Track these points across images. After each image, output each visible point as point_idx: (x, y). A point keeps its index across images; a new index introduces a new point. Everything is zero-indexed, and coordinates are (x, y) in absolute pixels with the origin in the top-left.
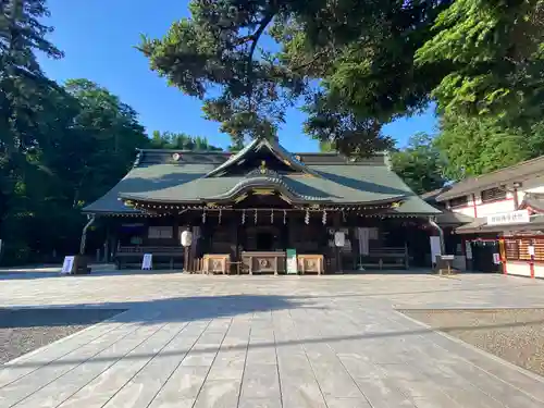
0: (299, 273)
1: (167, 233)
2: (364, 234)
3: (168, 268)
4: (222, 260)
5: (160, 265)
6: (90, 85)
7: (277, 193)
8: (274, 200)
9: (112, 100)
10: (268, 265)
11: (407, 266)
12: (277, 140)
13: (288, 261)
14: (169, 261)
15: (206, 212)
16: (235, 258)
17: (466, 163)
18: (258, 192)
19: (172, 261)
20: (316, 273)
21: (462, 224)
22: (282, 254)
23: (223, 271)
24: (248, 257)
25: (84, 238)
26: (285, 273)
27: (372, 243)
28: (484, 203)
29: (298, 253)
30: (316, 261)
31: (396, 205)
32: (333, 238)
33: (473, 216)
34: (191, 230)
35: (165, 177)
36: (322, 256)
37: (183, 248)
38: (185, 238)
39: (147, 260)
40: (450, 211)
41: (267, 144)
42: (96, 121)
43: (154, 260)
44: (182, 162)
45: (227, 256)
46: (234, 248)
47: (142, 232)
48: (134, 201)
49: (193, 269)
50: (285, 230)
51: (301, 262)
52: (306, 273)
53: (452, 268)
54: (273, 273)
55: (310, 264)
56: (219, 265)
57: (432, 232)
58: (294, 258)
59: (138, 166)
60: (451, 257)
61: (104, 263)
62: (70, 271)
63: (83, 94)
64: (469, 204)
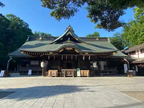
0: (81, 76)
1: (37, 63)
2: (102, 63)
3: (37, 75)
4: (55, 72)
5: (34, 74)
6: (14, 16)
7: (74, 49)
8: (73, 52)
9: (21, 21)
10: (71, 74)
11: (116, 74)
12: (73, 32)
13: (77, 72)
14: (37, 72)
15: (50, 55)
16: (59, 71)
17: (132, 41)
18: (67, 49)
19: (38, 72)
20: (87, 76)
21: (135, 60)
22: (75, 70)
23: (55, 75)
24: (64, 71)
25: (8, 65)
26: (76, 76)
27: (105, 66)
28: (141, 53)
29: (81, 70)
30: (87, 72)
31: (114, 53)
32: (92, 64)
33: (138, 57)
34: (44, 62)
35: (37, 44)
36: (89, 71)
37: (42, 68)
38: (42, 65)
39: (30, 72)
40: (130, 56)
41: (70, 33)
42: (16, 27)
43: (32, 72)
44: (42, 40)
45: (57, 71)
46: (59, 68)
47: (29, 63)
48: (24, 52)
49: (45, 75)
50: (76, 62)
51: (82, 73)
52: (84, 76)
53: (132, 75)
54: (72, 76)
55: (85, 73)
56: (54, 73)
57: (125, 62)
58: (79, 71)
59: (28, 41)
60: (132, 71)
61: (17, 73)
62: (2, 76)
63: (12, 19)
64: (136, 53)
